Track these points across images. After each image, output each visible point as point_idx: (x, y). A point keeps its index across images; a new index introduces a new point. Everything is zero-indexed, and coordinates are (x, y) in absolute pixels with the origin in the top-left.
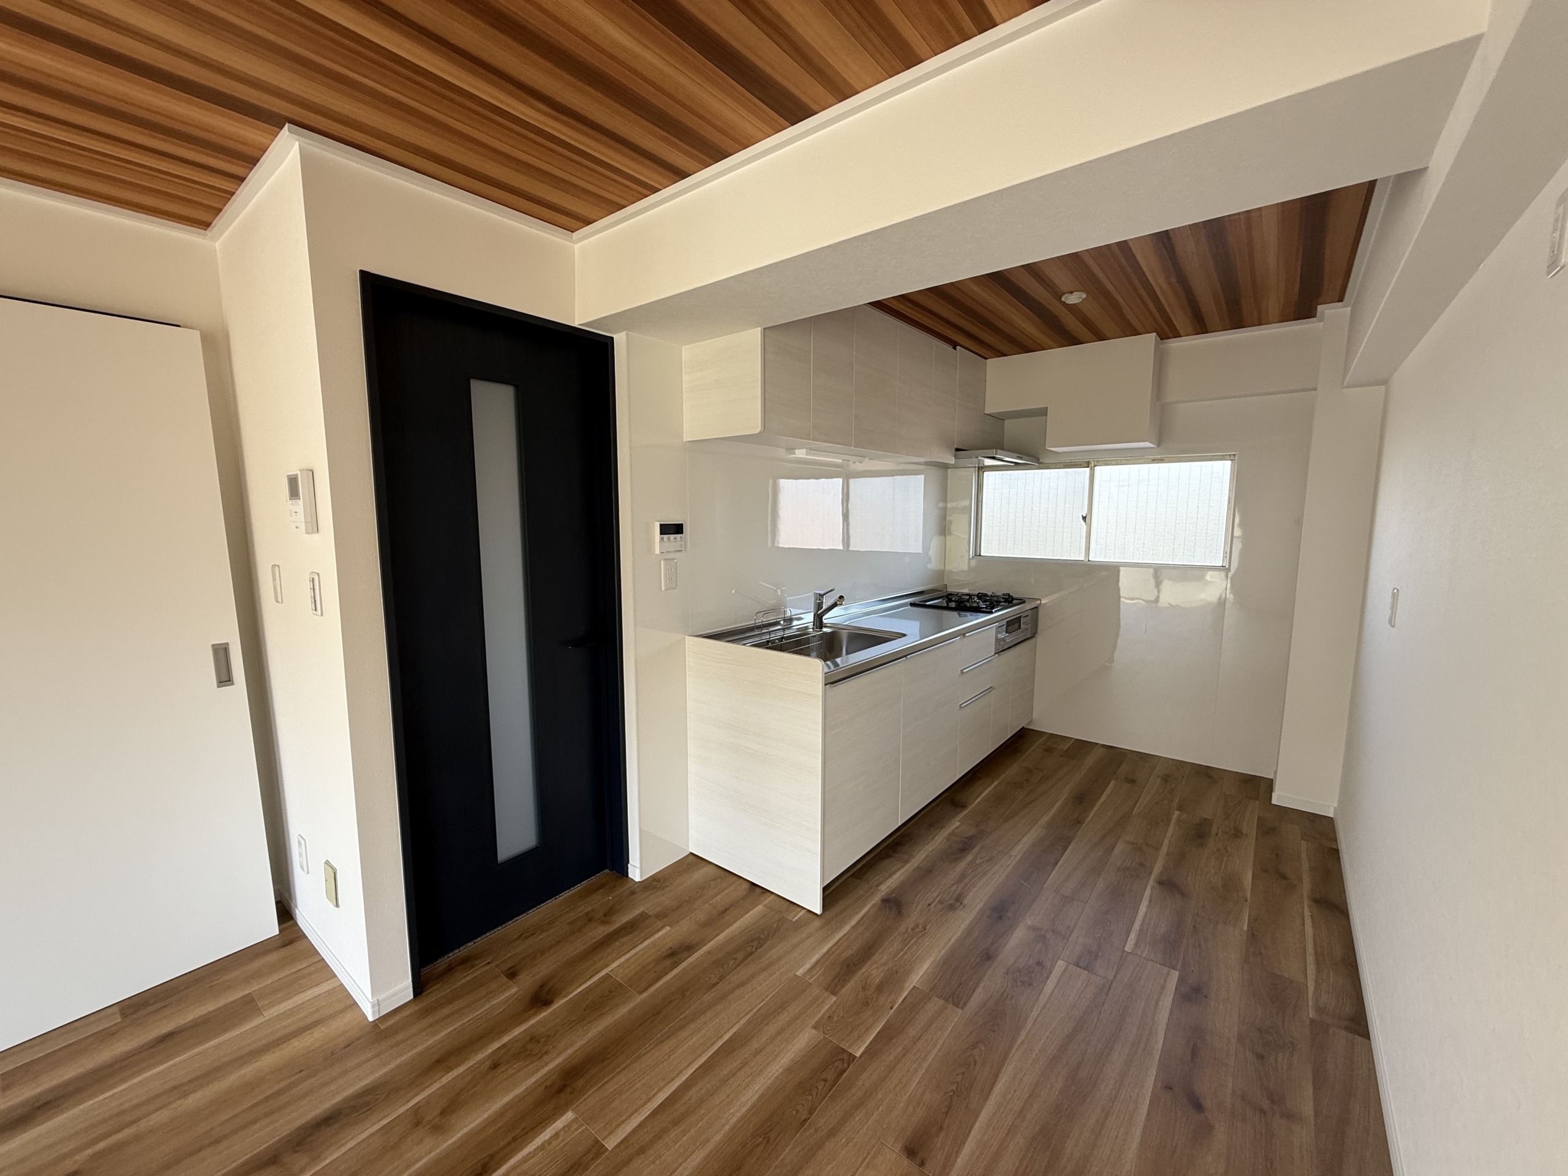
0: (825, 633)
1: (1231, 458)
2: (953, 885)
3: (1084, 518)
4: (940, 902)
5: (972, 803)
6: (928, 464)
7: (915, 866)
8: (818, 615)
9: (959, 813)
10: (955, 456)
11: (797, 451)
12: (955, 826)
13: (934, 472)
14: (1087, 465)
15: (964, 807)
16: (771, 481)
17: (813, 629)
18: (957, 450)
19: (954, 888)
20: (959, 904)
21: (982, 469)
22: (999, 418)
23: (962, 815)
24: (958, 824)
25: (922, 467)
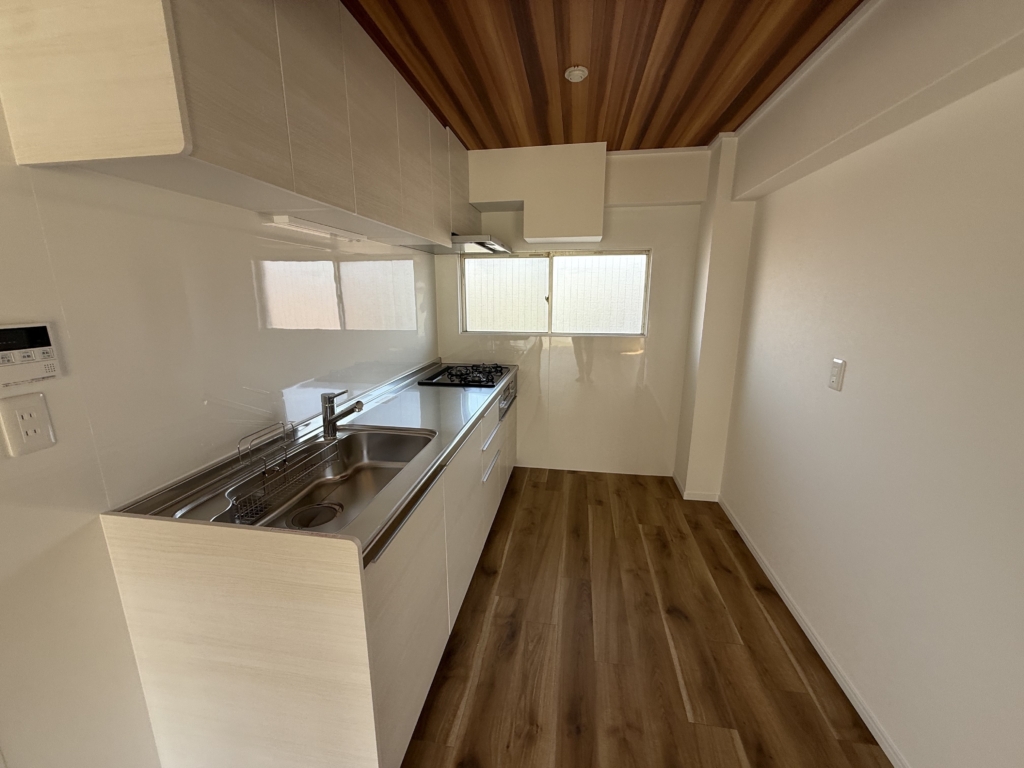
0: (342, 441)
1: (647, 252)
2: (520, 698)
3: (547, 299)
4: (518, 736)
5: (500, 567)
6: (414, 248)
7: (476, 683)
8: (330, 422)
9: (493, 584)
10: (452, 240)
11: (275, 218)
12: (495, 603)
13: (422, 258)
14: (548, 255)
15: (495, 573)
16: (252, 262)
17: (324, 437)
18: (453, 234)
19: (522, 704)
20: (535, 728)
21: (464, 256)
22: (478, 208)
23: (496, 586)
24: (497, 598)
25: (410, 251)
